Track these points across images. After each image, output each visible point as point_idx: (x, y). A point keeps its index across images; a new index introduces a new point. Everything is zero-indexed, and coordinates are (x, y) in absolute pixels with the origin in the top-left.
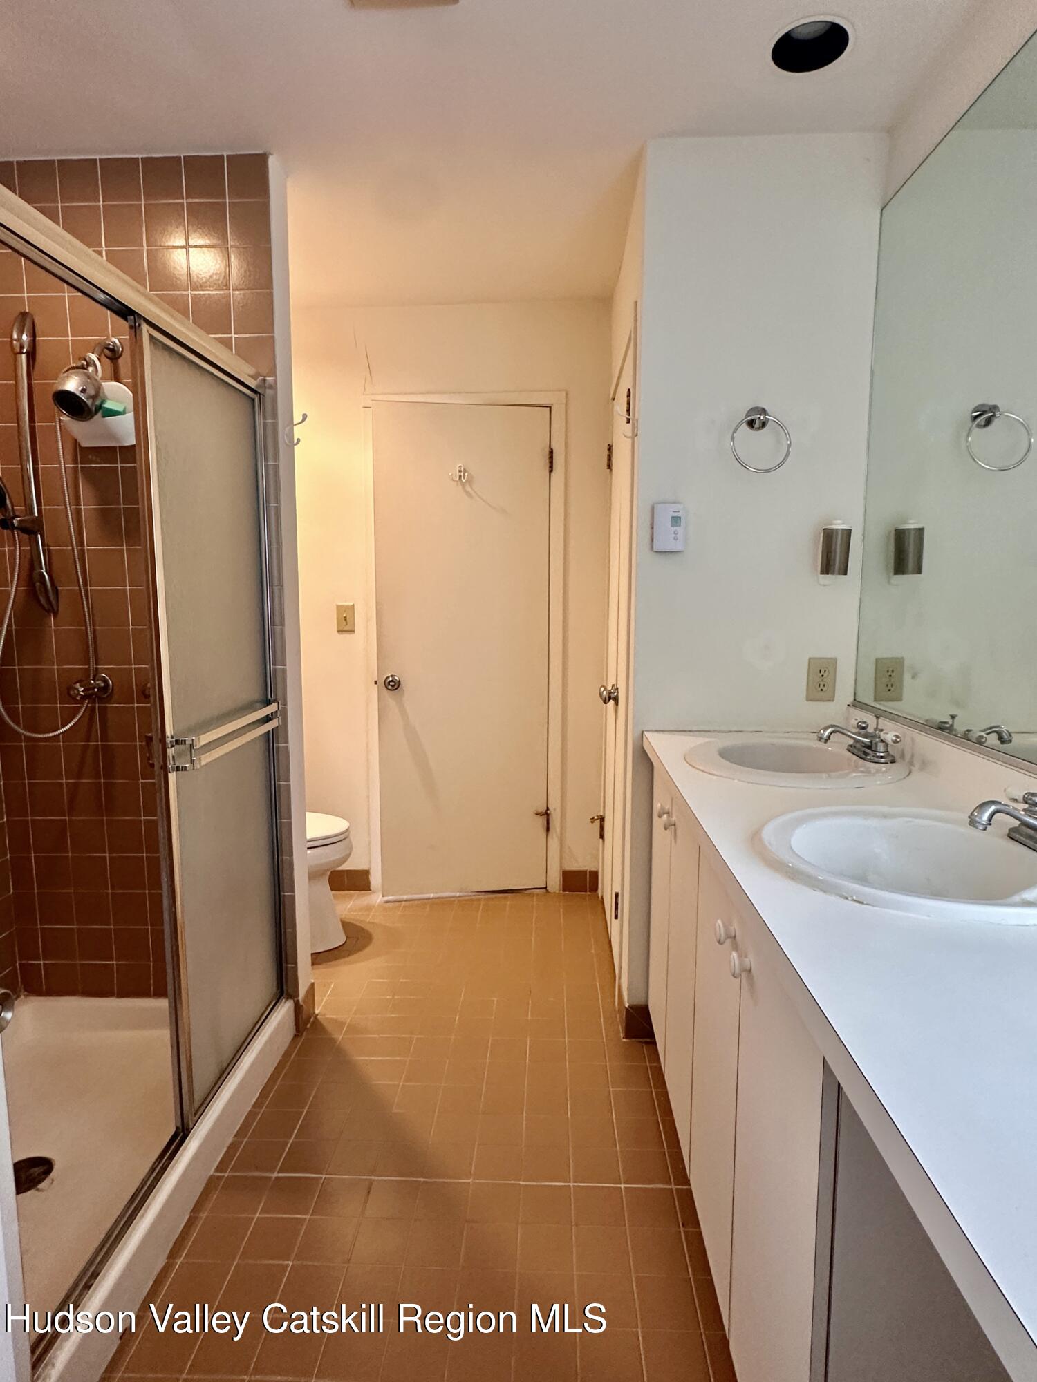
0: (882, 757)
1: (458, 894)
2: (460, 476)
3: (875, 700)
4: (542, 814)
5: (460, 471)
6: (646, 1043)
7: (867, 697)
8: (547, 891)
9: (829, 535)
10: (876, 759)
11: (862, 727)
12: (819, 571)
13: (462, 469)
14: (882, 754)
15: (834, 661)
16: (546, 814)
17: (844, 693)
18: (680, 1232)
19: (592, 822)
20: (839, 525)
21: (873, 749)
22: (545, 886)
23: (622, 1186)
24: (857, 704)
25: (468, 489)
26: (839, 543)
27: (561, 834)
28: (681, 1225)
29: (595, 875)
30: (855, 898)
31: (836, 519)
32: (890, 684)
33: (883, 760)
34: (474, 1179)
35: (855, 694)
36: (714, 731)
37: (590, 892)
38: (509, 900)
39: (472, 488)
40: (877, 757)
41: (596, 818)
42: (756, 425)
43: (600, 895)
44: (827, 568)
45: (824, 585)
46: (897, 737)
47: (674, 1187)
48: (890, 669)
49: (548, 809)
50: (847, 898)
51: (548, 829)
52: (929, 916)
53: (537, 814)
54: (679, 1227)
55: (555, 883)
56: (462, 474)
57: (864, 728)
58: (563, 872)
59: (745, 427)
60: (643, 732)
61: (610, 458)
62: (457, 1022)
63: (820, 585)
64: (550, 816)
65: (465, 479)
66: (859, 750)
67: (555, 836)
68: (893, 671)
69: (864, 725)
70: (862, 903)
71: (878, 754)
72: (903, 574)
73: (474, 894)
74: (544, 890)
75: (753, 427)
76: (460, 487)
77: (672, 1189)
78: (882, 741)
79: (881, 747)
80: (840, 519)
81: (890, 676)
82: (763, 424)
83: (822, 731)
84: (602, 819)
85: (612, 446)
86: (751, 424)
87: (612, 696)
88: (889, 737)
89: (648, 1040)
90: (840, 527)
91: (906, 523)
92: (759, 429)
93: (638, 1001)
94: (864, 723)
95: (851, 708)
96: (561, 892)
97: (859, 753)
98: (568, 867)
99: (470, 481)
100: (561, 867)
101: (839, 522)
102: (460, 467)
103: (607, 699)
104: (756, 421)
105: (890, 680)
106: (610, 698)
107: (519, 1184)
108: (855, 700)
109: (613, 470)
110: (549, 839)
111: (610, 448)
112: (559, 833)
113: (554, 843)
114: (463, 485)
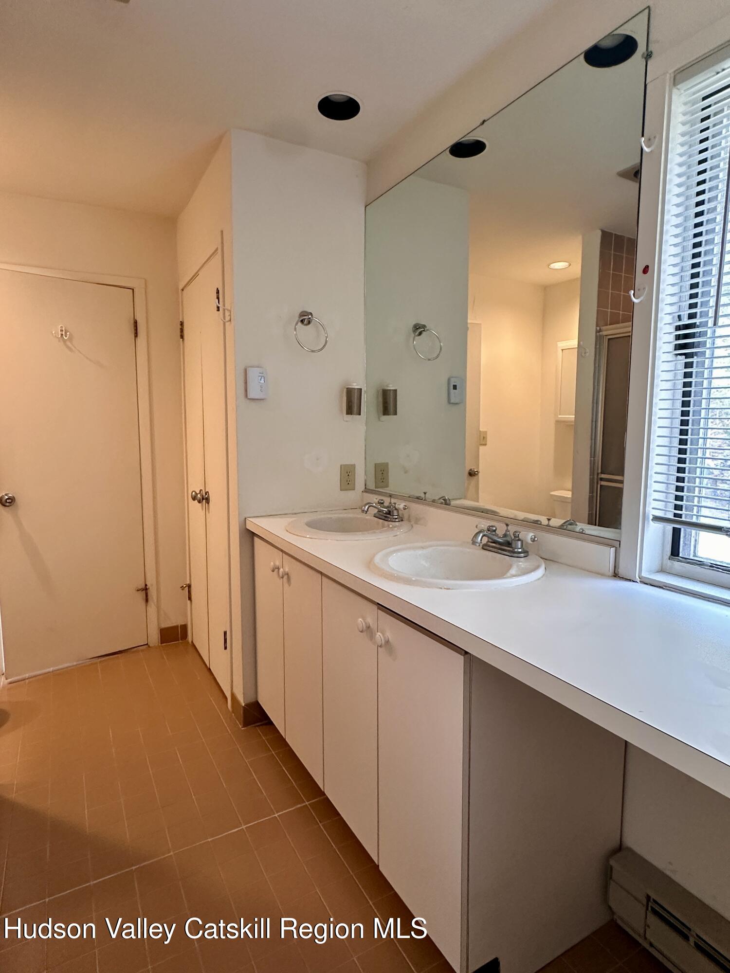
0: (396, 519)
1: (75, 663)
2: (62, 335)
3: (376, 488)
4: (142, 590)
5: (62, 331)
6: (266, 724)
7: (372, 486)
8: (149, 646)
9: (350, 392)
10: (394, 520)
11: (381, 503)
12: (345, 412)
13: (64, 329)
14: (396, 517)
15: (354, 466)
16: (145, 589)
17: (360, 484)
18: (320, 826)
19: (183, 590)
20: (355, 386)
21: (391, 514)
22: (146, 643)
23: (276, 815)
24: (367, 490)
25: (69, 343)
26: (356, 397)
27: (157, 601)
28: (319, 823)
29: (184, 628)
30: (445, 587)
31: (353, 383)
32: (382, 478)
33: (397, 520)
34: (173, 851)
35: (365, 485)
36: (290, 514)
37: (181, 640)
38: (121, 659)
39: (73, 345)
40: (394, 518)
41: (184, 586)
42: (305, 322)
43: (190, 641)
44: (349, 411)
45: (347, 421)
46: (406, 506)
47: (307, 803)
48: (382, 470)
49: (146, 585)
50: (441, 588)
51: (147, 600)
52: (481, 589)
53: (138, 590)
54: (318, 824)
55: (154, 638)
56: (64, 333)
57: (382, 503)
58: (161, 630)
59: (300, 324)
60: (245, 519)
61: (182, 330)
62: (114, 754)
63: (344, 421)
64: (148, 591)
65: (65, 336)
66: (382, 516)
67: (152, 604)
68: (383, 471)
69: (382, 502)
70: (449, 589)
71: (394, 517)
72: (389, 415)
73: (88, 660)
74: (146, 646)
75: (303, 323)
76: (62, 343)
77: (306, 805)
78: (396, 509)
79: (395, 513)
80: (355, 383)
81: (382, 473)
82: (309, 323)
83: (363, 508)
84: (189, 586)
85: (183, 322)
86: (302, 321)
87: (204, 497)
88: (401, 506)
89: (267, 721)
90: (356, 387)
91: (388, 387)
92: (307, 325)
93: (251, 699)
94: (382, 500)
95: (364, 493)
96: (160, 644)
97: (383, 517)
98: (163, 626)
99: (70, 339)
100: (158, 625)
101: (355, 384)
102: (61, 327)
103: (201, 500)
104: (305, 319)
105: (383, 476)
106: (203, 499)
107: (208, 841)
108: (366, 488)
109: (185, 340)
110: (148, 608)
111: (182, 324)
112: (155, 601)
113: (152, 608)
114: (65, 341)
